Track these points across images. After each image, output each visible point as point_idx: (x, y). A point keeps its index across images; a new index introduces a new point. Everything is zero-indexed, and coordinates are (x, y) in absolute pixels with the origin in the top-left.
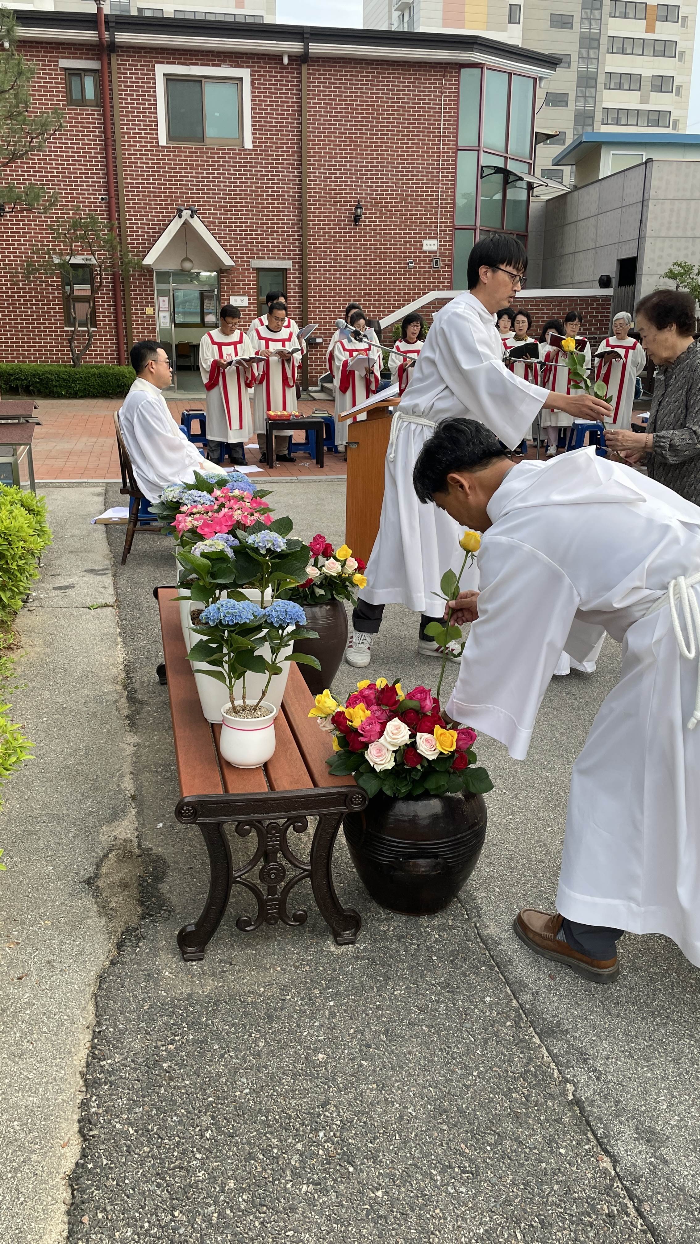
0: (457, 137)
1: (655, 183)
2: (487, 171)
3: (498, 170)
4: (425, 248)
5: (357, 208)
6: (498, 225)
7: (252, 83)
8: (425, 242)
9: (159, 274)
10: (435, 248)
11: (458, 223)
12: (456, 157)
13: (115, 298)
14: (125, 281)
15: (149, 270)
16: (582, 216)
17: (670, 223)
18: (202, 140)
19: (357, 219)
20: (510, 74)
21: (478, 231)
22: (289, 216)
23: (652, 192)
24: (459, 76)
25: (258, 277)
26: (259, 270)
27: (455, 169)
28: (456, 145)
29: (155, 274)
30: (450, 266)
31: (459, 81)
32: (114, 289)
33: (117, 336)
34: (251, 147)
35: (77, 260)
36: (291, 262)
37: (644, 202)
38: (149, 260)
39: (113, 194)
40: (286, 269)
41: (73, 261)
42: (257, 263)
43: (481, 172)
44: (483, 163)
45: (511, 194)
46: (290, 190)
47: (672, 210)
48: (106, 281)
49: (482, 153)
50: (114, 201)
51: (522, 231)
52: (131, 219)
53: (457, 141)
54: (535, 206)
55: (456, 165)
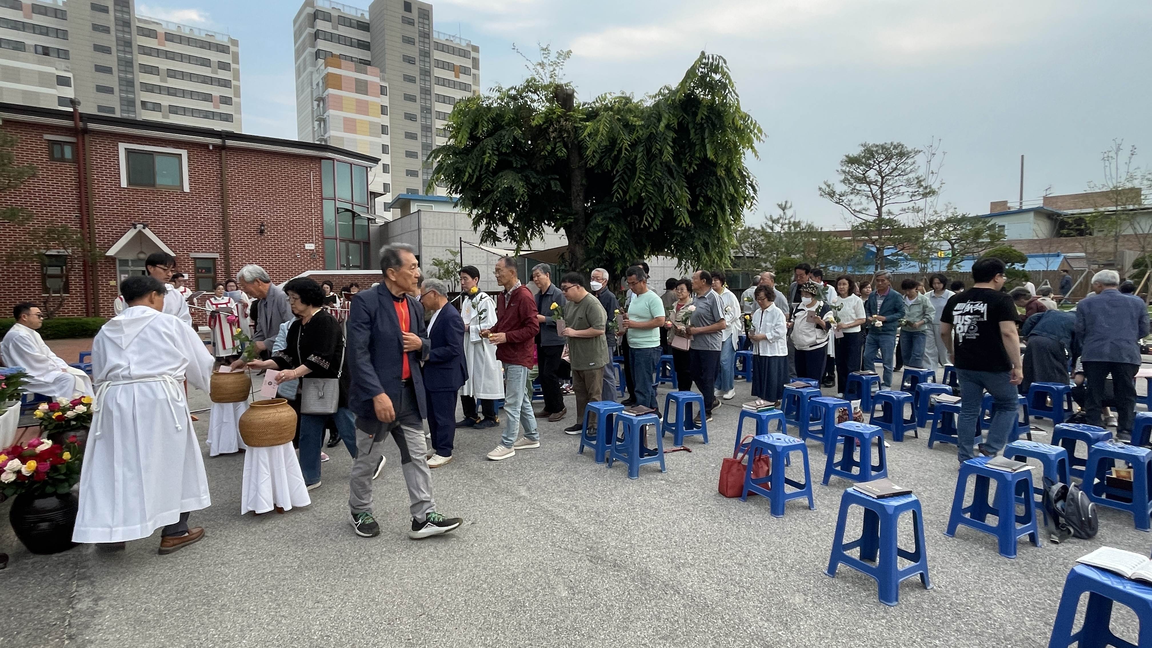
0: (322, 193)
1: (423, 221)
2: (340, 210)
3: (347, 210)
4: (306, 248)
5: (261, 226)
6: (351, 237)
7: (189, 158)
8: (306, 245)
9: (120, 260)
10: (313, 248)
11: (326, 236)
12: (322, 202)
13: (85, 276)
14: (94, 265)
15: (112, 259)
16: (395, 234)
17: (433, 240)
18: (154, 185)
19: (262, 232)
20: (351, 164)
21: (338, 240)
22: (217, 230)
23: (422, 226)
24: (320, 163)
25: (195, 263)
26: (195, 259)
27: (322, 208)
28: (322, 196)
29: (117, 262)
30: (322, 258)
31: (321, 165)
32: (85, 270)
33: (86, 299)
34: (188, 191)
35: (53, 252)
36: (218, 254)
37: (419, 230)
38: (111, 252)
39: (85, 213)
40: (215, 258)
41: (48, 253)
42: (193, 255)
43: (337, 210)
44: (337, 206)
45: (357, 222)
46: (216, 215)
47: (433, 234)
48: (78, 265)
49: (337, 201)
50: (85, 217)
51: (367, 240)
52: (98, 228)
53: (322, 195)
54: (373, 227)
55: (322, 206)
